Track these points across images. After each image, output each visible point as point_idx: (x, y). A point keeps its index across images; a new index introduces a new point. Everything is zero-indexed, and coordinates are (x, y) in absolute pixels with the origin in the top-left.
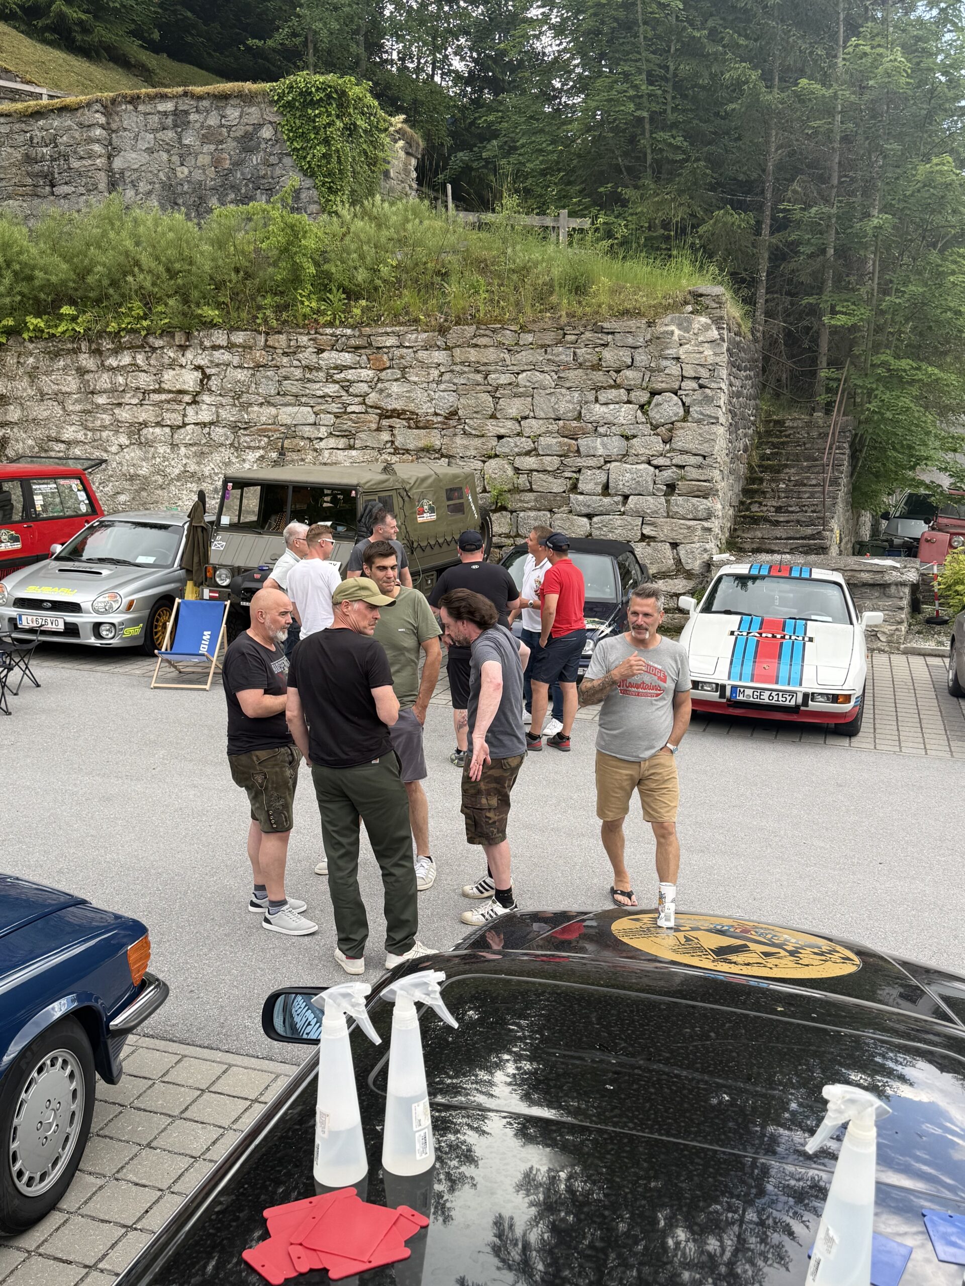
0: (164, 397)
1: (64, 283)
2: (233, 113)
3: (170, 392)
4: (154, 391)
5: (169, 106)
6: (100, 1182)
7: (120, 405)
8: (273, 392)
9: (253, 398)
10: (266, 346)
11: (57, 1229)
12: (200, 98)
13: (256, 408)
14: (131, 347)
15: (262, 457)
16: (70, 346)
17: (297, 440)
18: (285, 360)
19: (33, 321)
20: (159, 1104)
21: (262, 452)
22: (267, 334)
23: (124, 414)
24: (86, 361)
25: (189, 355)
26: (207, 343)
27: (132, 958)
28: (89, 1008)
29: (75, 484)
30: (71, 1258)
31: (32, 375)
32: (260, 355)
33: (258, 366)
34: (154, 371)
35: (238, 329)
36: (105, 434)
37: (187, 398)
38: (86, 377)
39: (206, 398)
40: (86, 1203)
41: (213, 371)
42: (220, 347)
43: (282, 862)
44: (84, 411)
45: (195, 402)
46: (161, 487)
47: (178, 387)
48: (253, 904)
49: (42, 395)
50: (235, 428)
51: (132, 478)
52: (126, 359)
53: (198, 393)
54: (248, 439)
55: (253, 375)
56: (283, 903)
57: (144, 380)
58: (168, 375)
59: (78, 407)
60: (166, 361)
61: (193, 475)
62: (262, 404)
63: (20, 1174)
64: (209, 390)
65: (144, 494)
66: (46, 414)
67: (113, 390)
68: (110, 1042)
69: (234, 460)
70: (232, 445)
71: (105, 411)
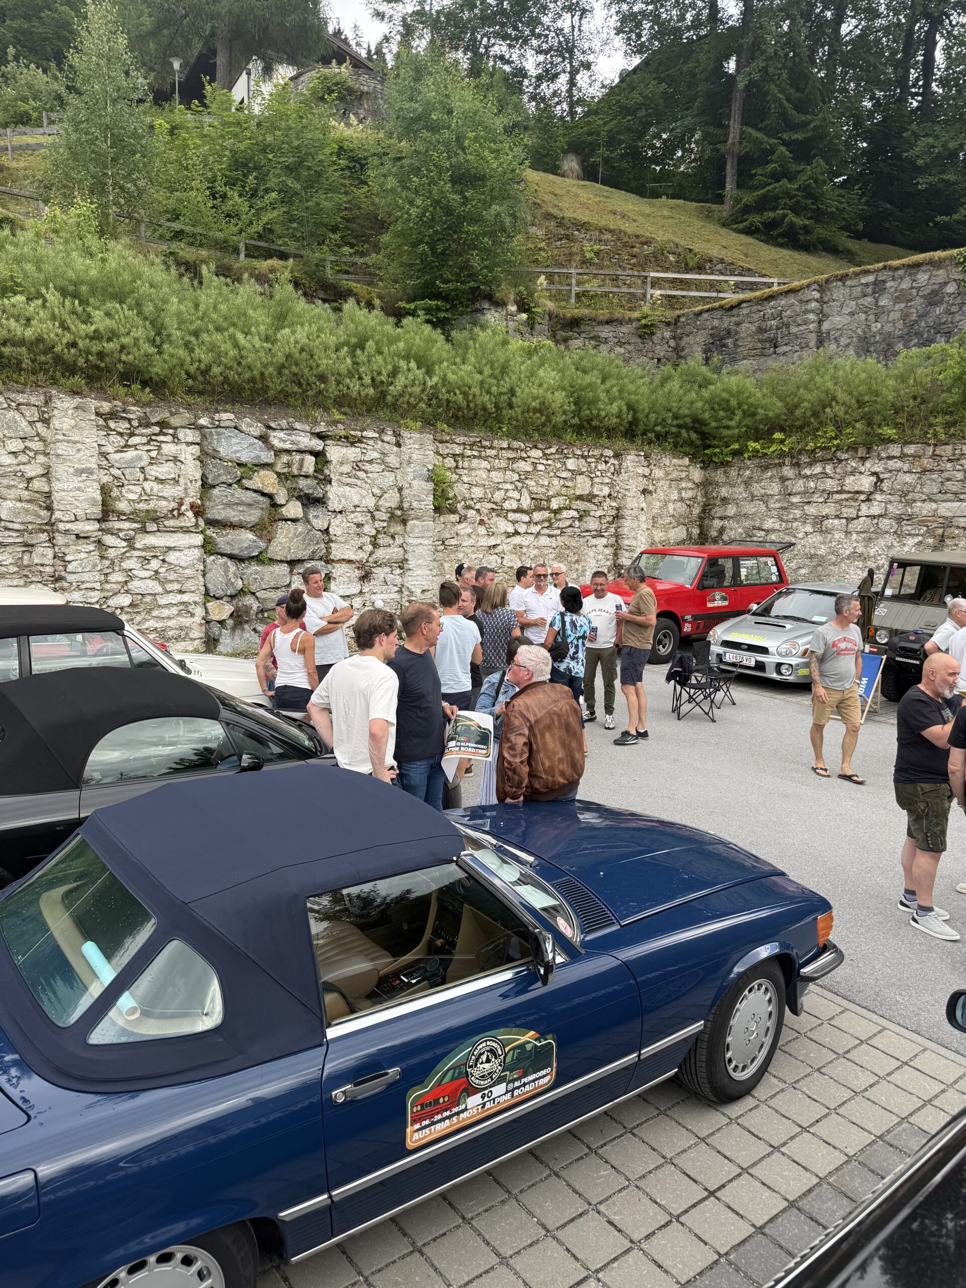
0: (844, 496)
1: (778, 416)
2: (923, 277)
3: (849, 492)
4: (837, 492)
5: (871, 278)
6: (782, 1086)
7: (809, 503)
8: (935, 491)
9: (917, 496)
10: (934, 455)
11: (751, 1110)
12: (897, 269)
13: (919, 504)
14: (824, 460)
15: (921, 542)
16: (777, 461)
17: (953, 529)
18: (949, 465)
19: (752, 445)
20: (826, 1041)
21: (920, 538)
22: (935, 445)
23: (811, 510)
24: (788, 471)
25: (868, 464)
26: (884, 455)
27: (820, 925)
28: (787, 955)
29: (770, 561)
30: (761, 1135)
31: (747, 483)
32: (926, 462)
33: (924, 471)
34: (838, 476)
35: (911, 443)
36: (795, 525)
37: (863, 497)
38: (786, 483)
39: (878, 497)
40: (771, 1097)
41: (886, 476)
42: (894, 457)
43: (932, 876)
44: (781, 508)
45: (868, 500)
46: (834, 564)
47: (856, 489)
48: (902, 903)
49: (753, 496)
50: (899, 519)
51: (812, 557)
52: (818, 469)
53: (872, 493)
54: (909, 528)
55: (920, 478)
56: (931, 909)
57: (830, 484)
58: (849, 480)
59: (778, 505)
60: (849, 469)
61: (861, 555)
62: (924, 501)
63: (730, 1061)
64: (881, 490)
65: (820, 569)
66: (754, 510)
67: (805, 493)
68: (798, 984)
69: (896, 544)
70: (895, 532)
71: (797, 508)
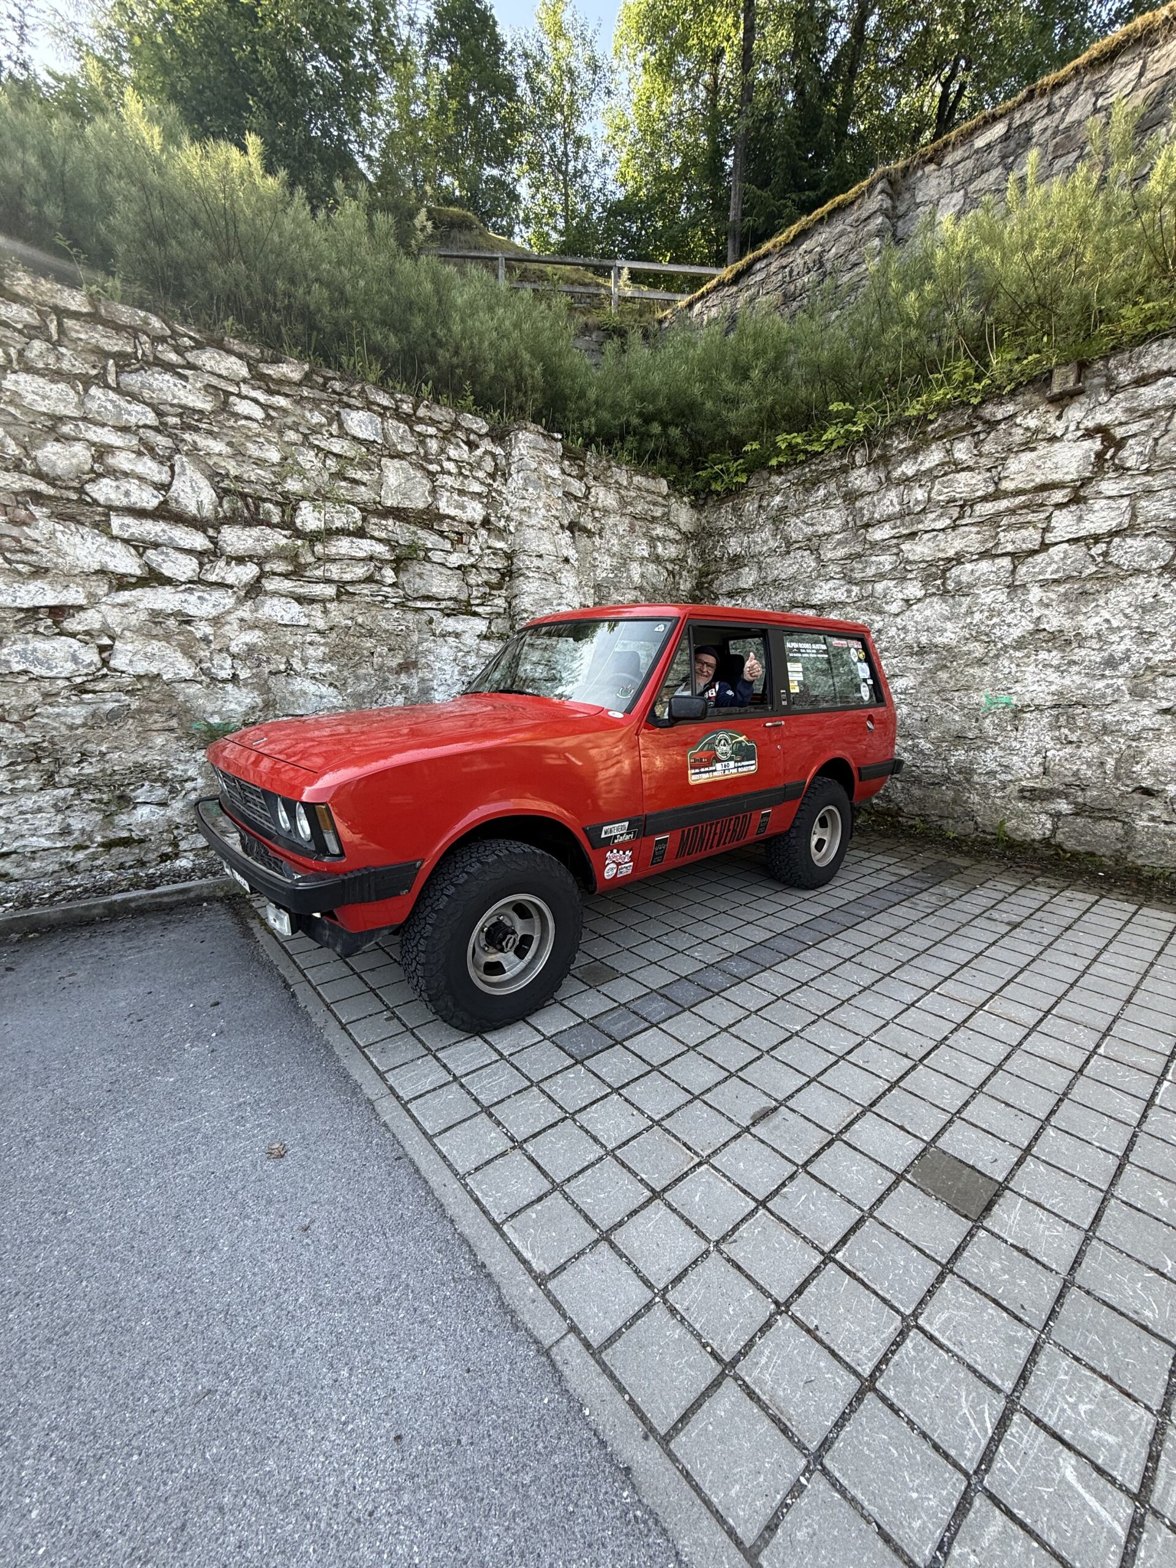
0: (1004, 504)
2: (1123, 77)
3: (1019, 492)
4: (984, 499)
5: (997, 132)
7: (912, 535)
12: (1059, 86)
16: (837, 462)
19: (786, 438)
23: (919, 550)
24: (862, 479)
25: (1077, 410)
26: (1126, 377)
29: (855, 652)
31: (778, 519)
34: (989, 462)
36: (879, 587)
37: (1059, 496)
38: (858, 504)
39: (1108, 486)
42: (1162, 375)
44: (849, 557)
45: (1077, 499)
46: (980, 662)
47: (1039, 479)
49: (789, 544)
51: (922, 651)
52: (934, 457)
53: (1085, 482)
57: (965, 484)
58: (1019, 464)
59: (841, 552)
60: (1018, 435)
61: (1053, 636)
64: (1119, 468)
65: (943, 675)
66: (791, 571)
67: (904, 514)
69: (1170, 597)
70: (1167, 568)
71: (885, 550)
